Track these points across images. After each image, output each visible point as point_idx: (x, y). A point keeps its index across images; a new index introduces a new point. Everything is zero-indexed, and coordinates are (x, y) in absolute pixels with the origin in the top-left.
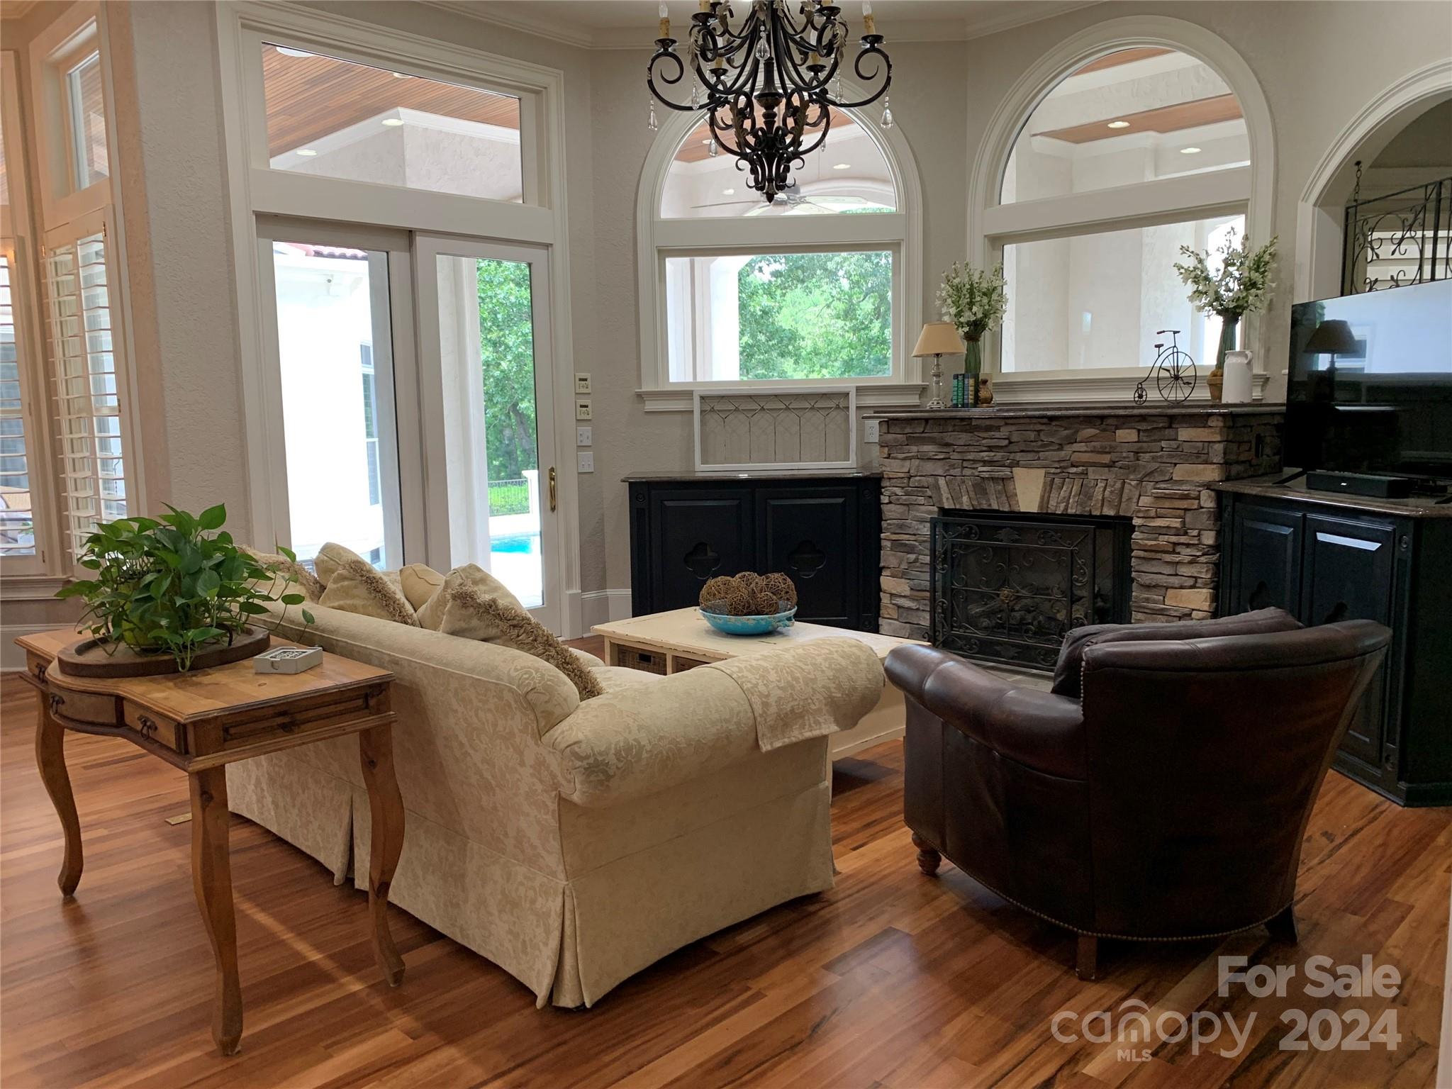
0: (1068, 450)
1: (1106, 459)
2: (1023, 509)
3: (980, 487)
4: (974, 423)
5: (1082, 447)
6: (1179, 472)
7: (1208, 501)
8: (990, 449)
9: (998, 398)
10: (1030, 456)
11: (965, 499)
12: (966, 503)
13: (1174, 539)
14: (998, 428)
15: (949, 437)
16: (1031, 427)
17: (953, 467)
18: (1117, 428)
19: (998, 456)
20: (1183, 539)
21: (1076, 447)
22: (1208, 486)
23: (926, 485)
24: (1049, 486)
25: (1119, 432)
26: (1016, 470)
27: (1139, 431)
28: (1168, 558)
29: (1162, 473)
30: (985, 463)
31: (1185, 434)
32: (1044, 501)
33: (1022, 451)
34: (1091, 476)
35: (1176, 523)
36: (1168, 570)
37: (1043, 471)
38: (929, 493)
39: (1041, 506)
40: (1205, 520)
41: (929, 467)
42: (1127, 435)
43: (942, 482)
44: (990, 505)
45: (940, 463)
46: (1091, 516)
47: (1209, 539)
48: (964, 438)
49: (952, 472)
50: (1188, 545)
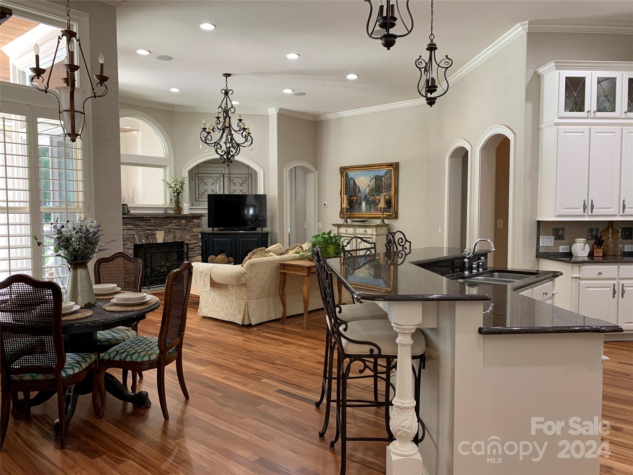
0: (169, 226)
1: (179, 227)
2: (158, 242)
3: (147, 238)
4: (145, 219)
5: (173, 225)
6: (194, 230)
7: (200, 236)
8: (150, 226)
9: (131, 212)
10: (161, 227)
11: (143, 241)
12: (144, 242)
13: (195, 245)
14: (150, 220)
15: (138, 223)
16: (160, 220)
17: (139, 232)
18: (181, 219)
19: (152, 228)
20: (197, 245)
21: (172, 225)
22: (200, 232)
23: (129, 238)
24: (165, 235)
25: (182, 221)
26: (157, 231)
27: (186, 220)
28: (193, 250)
29: (191, 230)
30: (148, 230)
31: (195, 221)
32: (164, 239)
33: (158, 226)
34: (176, 232)
35: (195, 241)
36: (193, 253)
37: (164, 231)
38: (131, 240)
39: (163, 241)
40: (200, 240)
41: (131, 232)
42: (183, 222)
43: (136, 236)
44: (150, 242)
45: (134, 231)
46: (176, 242)
47: (201, 244)
48: (142, 223)
49: (139, 233)
50: (197, 246)
